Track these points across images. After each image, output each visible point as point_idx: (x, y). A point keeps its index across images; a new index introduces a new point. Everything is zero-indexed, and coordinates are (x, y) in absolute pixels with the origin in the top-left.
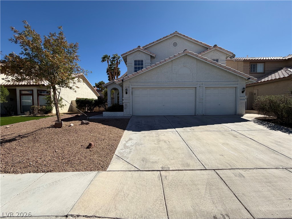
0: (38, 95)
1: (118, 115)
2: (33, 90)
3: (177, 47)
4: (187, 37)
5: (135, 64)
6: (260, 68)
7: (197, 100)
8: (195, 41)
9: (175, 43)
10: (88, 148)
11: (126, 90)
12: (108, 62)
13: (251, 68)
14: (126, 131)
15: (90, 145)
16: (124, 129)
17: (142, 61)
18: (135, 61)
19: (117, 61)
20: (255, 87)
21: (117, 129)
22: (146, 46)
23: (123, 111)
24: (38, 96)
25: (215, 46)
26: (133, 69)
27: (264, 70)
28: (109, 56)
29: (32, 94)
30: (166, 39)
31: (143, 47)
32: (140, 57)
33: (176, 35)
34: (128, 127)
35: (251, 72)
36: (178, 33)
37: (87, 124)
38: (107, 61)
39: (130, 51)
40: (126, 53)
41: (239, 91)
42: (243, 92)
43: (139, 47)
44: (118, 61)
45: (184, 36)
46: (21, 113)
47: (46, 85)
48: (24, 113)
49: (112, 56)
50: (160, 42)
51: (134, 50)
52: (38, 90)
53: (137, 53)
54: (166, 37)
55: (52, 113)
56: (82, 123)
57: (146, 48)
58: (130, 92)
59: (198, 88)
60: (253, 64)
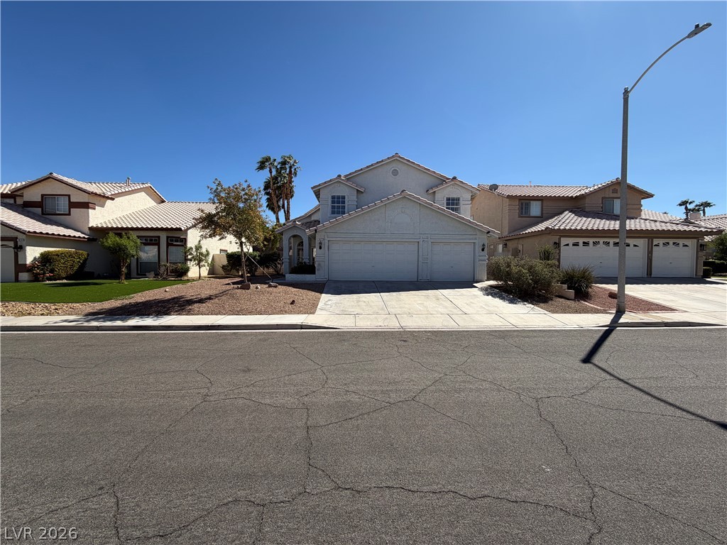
0: (168, 245)
1: (307, 280)
2: (159, 237)
3: (398, 176)
4: (414, 163)
5: (333, 202)
6: (535, 209)
7: (420, 259)
8: (425, 169)
9: (396, 170)
10: (291, 304)
11: (320, 243)
12: (271, 172)
13: (522, 208)
14: (323, 295)
15: (294, 301)
16: (321, 293)
17: (344, 197)
18: (333, 197)
19: (290, 171)
20: (521, 241)
21: (314, 293)
22: (350, 174)
23: (314, 273)
24: (167, 247)
25: (455, 178)
26: (330, 210)
27: (542, 213)
28: (275, 160)
29: (158, 245)
30: (380, 164)
31: (346, 176)
32: (340, 191)
33: (396, 159)
34: (325, 290)
35: (522, 214)
36: (399, 157)
37: (276, 287)
38: (268, 169)
39: (325, 183)
40: (319, 185)
41: (478, 249)
42: (483, 250)
43: (339, 176)
44: (293, 170)
45: (409, 161)
46: (138, 274)
47: (183, 229)
48: (145, 275)
49: (279, 160)
50: (371, 168)
51: (331, 181)
52: (168, 237)
53: (336, 184)
54: (380, 162)
55: (187, 276)
56: (270, 286)
57: (350, 178)
58: (325, 247)
59: (421, 243)
60: (524, 202)
